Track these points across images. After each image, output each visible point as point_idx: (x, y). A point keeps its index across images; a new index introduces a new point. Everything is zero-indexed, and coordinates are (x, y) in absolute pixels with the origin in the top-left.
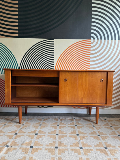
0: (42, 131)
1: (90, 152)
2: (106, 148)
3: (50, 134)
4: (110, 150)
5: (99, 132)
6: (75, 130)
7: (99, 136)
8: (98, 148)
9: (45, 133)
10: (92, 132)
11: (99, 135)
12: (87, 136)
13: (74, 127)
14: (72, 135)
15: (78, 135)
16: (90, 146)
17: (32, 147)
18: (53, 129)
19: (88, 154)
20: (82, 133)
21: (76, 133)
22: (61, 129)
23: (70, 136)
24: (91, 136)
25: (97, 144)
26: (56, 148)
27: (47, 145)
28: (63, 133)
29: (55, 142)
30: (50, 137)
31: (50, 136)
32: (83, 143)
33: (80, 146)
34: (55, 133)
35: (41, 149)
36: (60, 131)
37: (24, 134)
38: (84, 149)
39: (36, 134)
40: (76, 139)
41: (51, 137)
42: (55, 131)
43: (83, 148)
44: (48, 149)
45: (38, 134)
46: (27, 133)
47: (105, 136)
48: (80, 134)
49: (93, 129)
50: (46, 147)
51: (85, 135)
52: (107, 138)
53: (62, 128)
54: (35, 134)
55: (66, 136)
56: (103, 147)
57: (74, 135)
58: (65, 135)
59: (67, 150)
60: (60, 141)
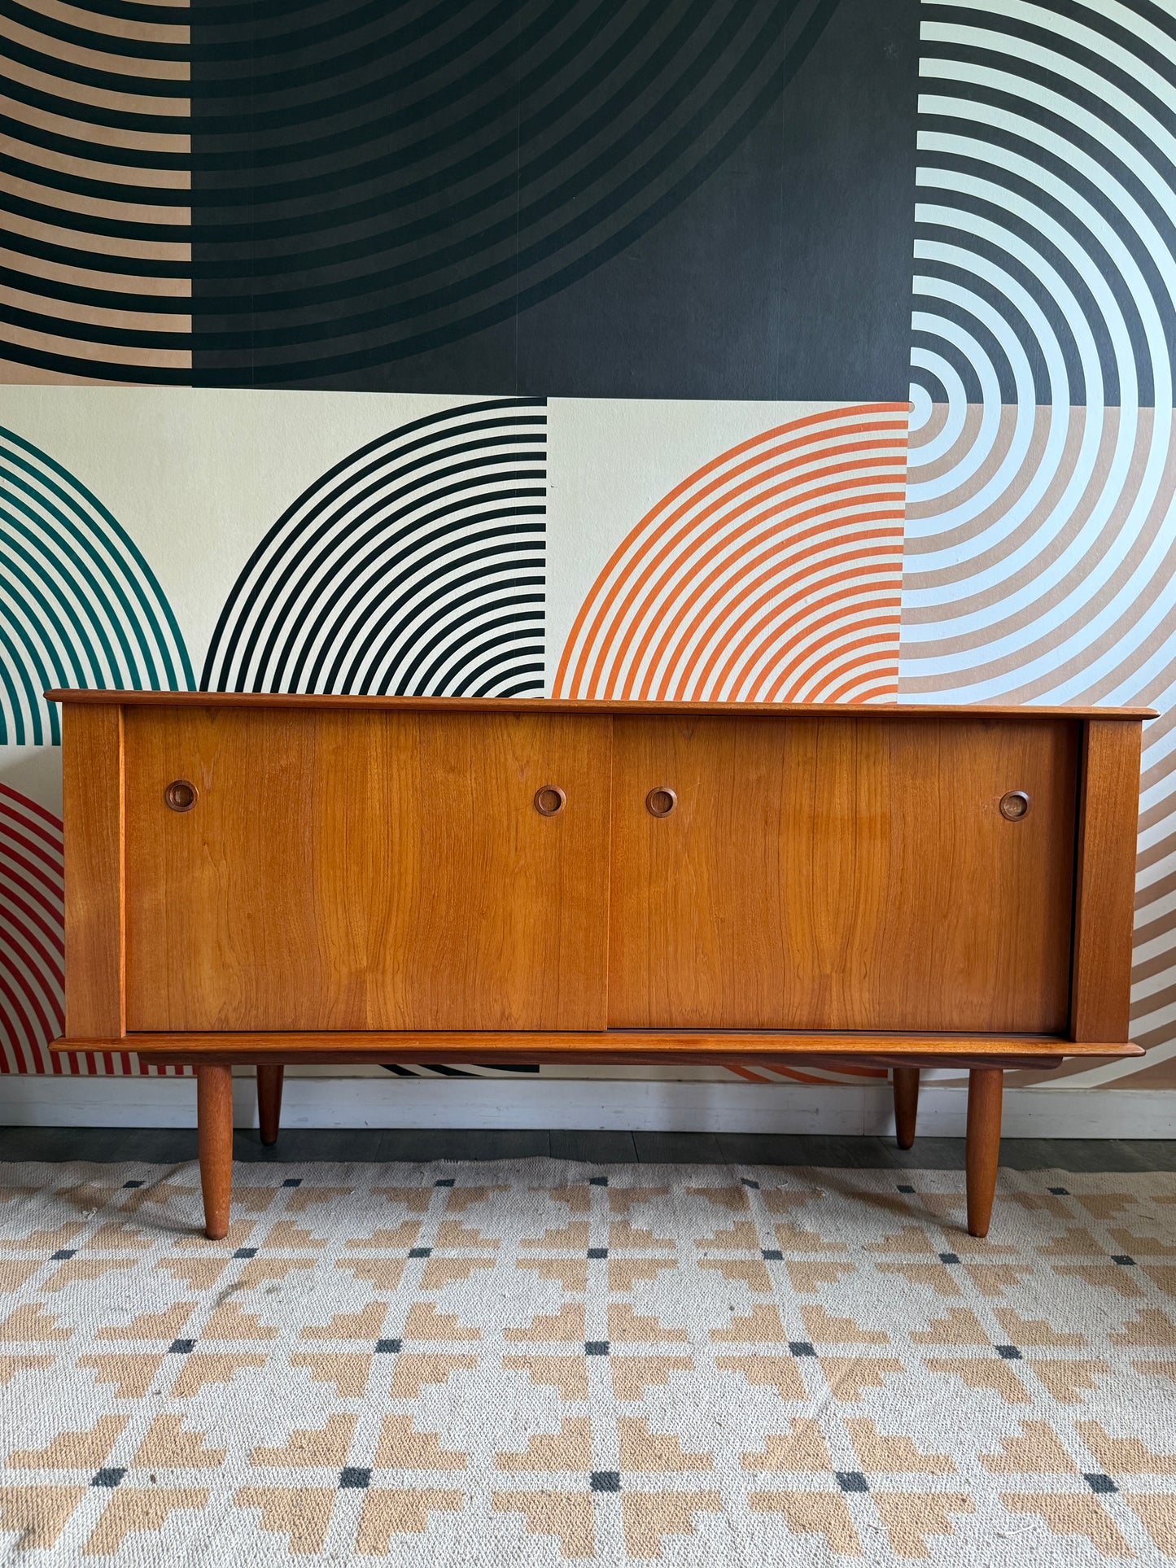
0: (438, 1311)
1: (946, 1528)
2: (1102, 1484)
3: (522, 1348)
4: (1142, 1504)
5: (1004, 1316)
6: (764, 1299)
7: (1013, 1364)
8: (1017, 1482)
9: (474, 1334)
10: (944, 1316)
11: (1009, 1352)
12: (894, 1365)
13: (754, 1276)
14: (745, 1348)
15: (801, 1349)
16: (943, 1464)
17: (355, 1478)
18: (551, 1296)
19: (930, 1541)
20: (845, 1330)
21: (779, 1335)
22: (627, 1287)
23: (723, 1363)
24: (933, 1364)
25: (1008, 1444)
26: (605, 1482)
27: (506, 1461)
28: (647, 1329)
29: (586, 1421)
30: (526, 1372)
31: (526, 1361)
32: (862, 1428)
33: (836, 1466)
34: (568, 1337)
35: (451, 1501)
36: (619, 1312)
37: (260, 1347)
38: (879, 1498)
39: (389, 1346)
40: (792, 1389)
41: (538, 1370)
42: (567, 1309)
43: (875, 1479)
44: (525, 1503)
45: (409, 1347)
46: (289, 1341)
47: (1071, 1354)
48: (821, 1337)
49: (947, 1288)
50: (503, 1482)
51: (876, 1351)
52: (1095, 1377)
53: (640, 1285)
54: (374, 1343)
55: (687, 1363)
56: (1070, 1467)
57: (763, 1348)
58: (678, 1350)
59: (714, 1501)
60: (629, 1409)
